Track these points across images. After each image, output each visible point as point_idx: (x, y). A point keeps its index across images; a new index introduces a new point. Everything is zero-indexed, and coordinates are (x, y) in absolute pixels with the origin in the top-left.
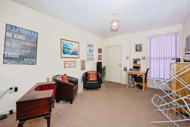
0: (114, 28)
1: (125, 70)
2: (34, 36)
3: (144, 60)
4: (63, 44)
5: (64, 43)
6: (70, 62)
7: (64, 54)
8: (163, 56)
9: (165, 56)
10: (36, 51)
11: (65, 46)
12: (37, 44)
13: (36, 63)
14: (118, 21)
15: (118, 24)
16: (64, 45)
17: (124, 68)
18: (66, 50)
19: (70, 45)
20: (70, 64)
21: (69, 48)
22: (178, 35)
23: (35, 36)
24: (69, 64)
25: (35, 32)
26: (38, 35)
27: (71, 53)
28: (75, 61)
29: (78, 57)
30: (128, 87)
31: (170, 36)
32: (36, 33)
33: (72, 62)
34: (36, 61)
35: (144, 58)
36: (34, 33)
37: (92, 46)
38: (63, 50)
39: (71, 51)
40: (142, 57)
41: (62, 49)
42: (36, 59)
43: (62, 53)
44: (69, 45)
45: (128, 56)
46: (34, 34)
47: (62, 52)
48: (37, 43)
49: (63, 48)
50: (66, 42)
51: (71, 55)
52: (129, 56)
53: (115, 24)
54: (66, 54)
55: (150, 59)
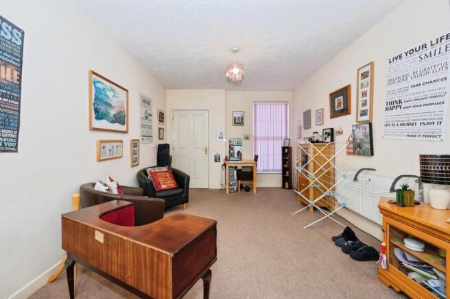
0: (233, 77)
1: (216, 161)
2: (10, 40)
3: (247, 141)
4: (96, 87)
5: (98, 85)
6: (111, 144)
7: (97, 118)
8: (272, 135)
9: (275, 135)
10: (18, 99)
11: (100, 94)
12: (21, 72)
13: (16, 147)
14: (240, 65)
15: (241, 71)
16: (96, 92)
17: (215, 156)
18: (103, 108)
19: (110, 94)
20: (110, 150)
21: (108, 101)
22: (288, 106)
23: (14, 40)
24: (108, 150)
25: (14, 27)
26: (22, 39)
27: (111, 116)
28: (122, 142)
29: (125, 130)
30: (230, 192)
31: (280, 106)
32: (19, 30)
33: (115, 144)
34: (17, 138)
35: (247, 138)
36: (10, 28)
37: (149, 103)
38: (96, 106)
39: (113, 112)
40: (244, 135)
41: (93, 102)
42: (18, 131)
43: (94, 116)
44: (108, 93)
45: (221, 133)
46: (11, 33)
47: (93, 112)
48: (21, 67)
49: (95, 100)
50: (102, 84)
51: (113, 122)
52: (224, 134)
53: (236, 71)
54: (101, 119)
55: (256, 139)
